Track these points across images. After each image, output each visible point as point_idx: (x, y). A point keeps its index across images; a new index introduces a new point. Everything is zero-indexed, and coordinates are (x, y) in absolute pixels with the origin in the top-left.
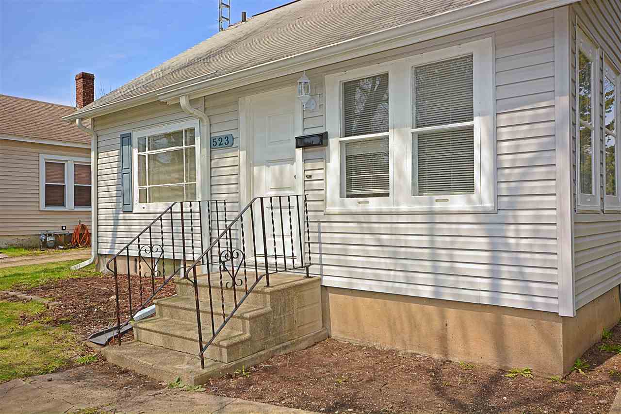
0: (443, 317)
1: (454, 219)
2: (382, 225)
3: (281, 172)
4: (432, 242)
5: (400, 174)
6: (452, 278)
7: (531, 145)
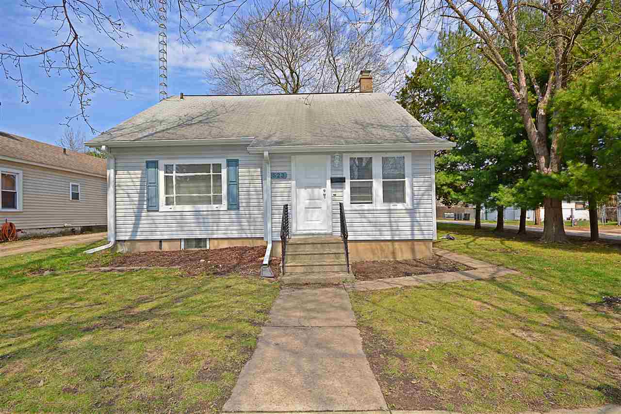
0: (393, 246)
1: (398, 212)
2: (370, 215)
3: (313, 192)
4: (390, 220)
5: (377, 195)
6: (398, 232)
7: (423, 189)
